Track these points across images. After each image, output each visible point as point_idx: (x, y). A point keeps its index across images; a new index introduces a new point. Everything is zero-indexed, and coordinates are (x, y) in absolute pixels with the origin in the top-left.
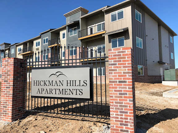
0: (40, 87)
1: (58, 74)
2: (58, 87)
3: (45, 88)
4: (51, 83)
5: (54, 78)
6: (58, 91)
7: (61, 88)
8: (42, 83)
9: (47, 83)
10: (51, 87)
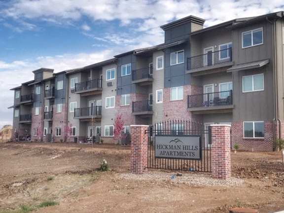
0: (162, 150)
1: (176, 141)
2: (177, 150)
3: (166, 150)
4: (171, 147)
5: (173, 144)
6: (176, 153)
7: (179, 151)
8: (164, 147)
9: (168, 147)
10: (171, 150)
